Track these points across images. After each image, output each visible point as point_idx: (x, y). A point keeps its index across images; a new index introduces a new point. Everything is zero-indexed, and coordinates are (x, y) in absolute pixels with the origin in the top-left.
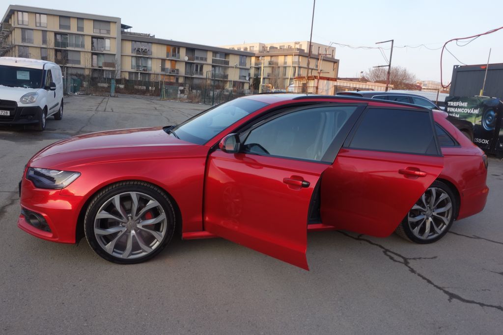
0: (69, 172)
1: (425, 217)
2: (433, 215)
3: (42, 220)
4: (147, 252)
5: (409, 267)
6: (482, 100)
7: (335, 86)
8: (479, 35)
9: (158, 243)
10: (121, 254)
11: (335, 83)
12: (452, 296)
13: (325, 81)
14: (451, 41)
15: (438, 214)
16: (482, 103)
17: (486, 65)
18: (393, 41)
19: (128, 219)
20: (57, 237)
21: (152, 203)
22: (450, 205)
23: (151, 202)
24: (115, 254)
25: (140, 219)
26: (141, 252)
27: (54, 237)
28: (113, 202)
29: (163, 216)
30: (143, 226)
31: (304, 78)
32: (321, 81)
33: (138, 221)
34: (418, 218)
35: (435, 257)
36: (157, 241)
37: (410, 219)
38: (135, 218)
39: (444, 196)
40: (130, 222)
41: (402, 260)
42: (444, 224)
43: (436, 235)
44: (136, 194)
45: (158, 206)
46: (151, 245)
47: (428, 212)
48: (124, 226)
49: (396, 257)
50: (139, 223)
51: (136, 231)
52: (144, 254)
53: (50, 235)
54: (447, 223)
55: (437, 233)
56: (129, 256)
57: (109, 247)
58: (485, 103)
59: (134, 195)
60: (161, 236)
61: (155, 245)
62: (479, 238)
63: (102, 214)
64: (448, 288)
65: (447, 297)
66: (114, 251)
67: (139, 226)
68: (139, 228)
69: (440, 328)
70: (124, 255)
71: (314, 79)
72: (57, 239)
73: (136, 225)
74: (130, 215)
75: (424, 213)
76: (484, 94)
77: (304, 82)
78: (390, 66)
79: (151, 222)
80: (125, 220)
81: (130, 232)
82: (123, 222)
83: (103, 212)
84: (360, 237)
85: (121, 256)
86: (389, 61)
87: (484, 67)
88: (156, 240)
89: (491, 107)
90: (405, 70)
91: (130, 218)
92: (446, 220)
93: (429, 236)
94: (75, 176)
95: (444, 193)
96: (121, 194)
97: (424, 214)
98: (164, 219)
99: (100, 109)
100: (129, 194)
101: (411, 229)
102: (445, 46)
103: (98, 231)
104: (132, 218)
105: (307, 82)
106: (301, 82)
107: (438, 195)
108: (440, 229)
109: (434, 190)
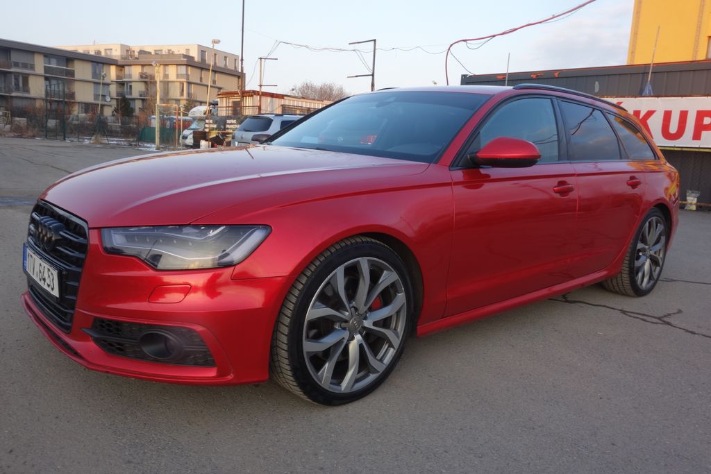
1: (645, 258)
2: (651, 255)
7: (282, 105)
8: (494, 36)
11: (283, 102)
13: (269, 99)
14: (457, 42)
15: (655, 253)
17: (505, 74)
18: (375, 40)
22: (663, 239)
31: (236, 93)
32: (264, 99)
34: (641, 261)
35: (680, 311)
41: (658, 321)
43: (652, 283)
47: (648, 252)
54: (661, 263)
55: (654, 279)
71: (252, 96)
75: (644, 253)
77: (235, 100)
78: (373, 75)
84: (569, 300)
86: (372, 69)
87: (501, 77)
93: (647, 285)
96: (346, 263)
97: (644, 255)
98: (403, 305)
102: (449, 49)
105: (242, 100)
106: (231, 101)
107: (656, 227)
108: (654, 273)
109: (654, 220)
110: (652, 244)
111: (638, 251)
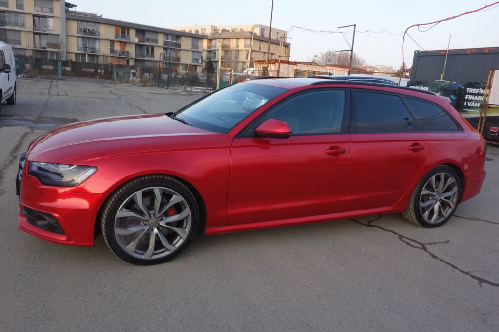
0: (83, 167)
1: (434, 201)
2: (440, 199)
3: (52, 221)
4: (169, 251)
5: (429, 253)
6: (443, 84)
7: (295, 70)
8: (440, 22)
9: (181, 241)
10: (143, 254)
11: (296, 67)
12: (481, 281)
13: (286, 65)
14: (412, 26)
15: (445, 198)
16: (443, 87)
17: (446, 50)
18: (355, 25)
19: (150, 217)
20: (72, 240)
21: (176, 198)
22: (455, 189)
23: (174, 197)
24: (137, 256)
25: (163, 216)
26: (164, 252)
27: (69, 239)
28: (134, 198)
29: (187, 212)
30: (167, 224)
31: (265, 61)
32: (282, 65)
33: (161, 218)
34: (428, 203)
35: (448, 241)
36: (181, 238)
37: (422, 205)
38: (158, 215)
39: (451, 180)
40: (153, 220)
41: (419, 246)
42: (450, 207)
43: (442, 219)
44: (160, 189)
45: (181, 202)
46: (174, 243)
47: (437, 197)
48: (146, 225)
49: (412, 243)
50: (161, 220)
51: (158, 229)
52: (167, 253)
53: (64, 238)
54: (453, 206)
55: (445, 217)
56: (151, 256)
57: (130, 248)
58: (445, 87)
59: (157, 190)
60: (185, 233)
61: (179, 242)
63: (123, 213)
64: (473, 272)
65: (477, 282)
66: (135, 252)
67: (162, 223)
68: (161, 226)
69: (484, 315)
70: (146, 256)
71: (274, 63)
72: (72, 242)
73: (159, 222)
74: (153, 212)
75: (433, 197)
76: (444, 79)
77: (264, 66)
78: (352, 50)
79: (174, 218)
80: (147, 217)
81: (152, 230)
82: (144, 220)
83: (125, 209)
84: (371, 224)
85: (143, 257)
86: (351, 45)
87: (444, 53)
88: (179, 237)
89: (451, 91)
91: (152, 215)
92: (452, 204)
93: (436, 220)
94: (91, 171)
95: (451, 177)
96: (143, 190)
97: (433, 199)
98: (188, 215)
99: (52, 92)
100: (152, 189)
101: (422, 214)
102: (406, 31)
103: (118, 231)
104: (154, 215)
105: (268, 66)
106: (262, 66)
107: (446, 180)
108: (446, 213)
109: (442, 174)
110: (441, 192)
111: (423, 195)
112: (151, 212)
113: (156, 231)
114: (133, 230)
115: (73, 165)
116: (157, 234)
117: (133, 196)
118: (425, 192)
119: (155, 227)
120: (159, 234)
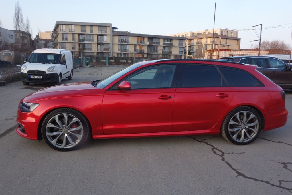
0: (35, 104)
1: (240, 129)
2: (246, 128)
3: (23, 128)
5: (223, 158)
7: (230, 54)
9: (79, 141)
10: (60, 146)
15: (249, 127)
18: (262, 24)
19: (63, 128)
22: (257, 122)
23: (74, 119)
24: (57, 146)
25: (70, 128)
27: (28, 136)
29: (81, 126)
30: (71, 132)
31: (211, 50)
32: (221, 52)
33: (68, 129)
34: (235, 129)
35: (243, 153)
37: (230, 130)
38: (67, 127)
39: (252, 116)
40: (65, 129)
41: (221, 154)
42: (254, 133)
43: (248, 140)
44: (66, 114)
45: (78, 121)
46: (76, 142)
47: (243, 126)
48: (61, 131)
49: (218, 152)
51: (67, 134)
52: (72, 146)
53: (26, 135)
54: (256, 133)
55: (250, 139)
56: (64, 147)
57: (54, 142)
59: (65, 115)
60: (81, 137)
61: (78, 142)
62: (282, 143)
63: (50, 125)
65: (236, 174)
66: (56, 144)
67: (69, 132)
70: (62, 146)
71: (216, 51)
72: (29, 138)
73: (67, 131)
74: (64, 126)
75: (240, 126)
77: (210, 53)
78: (260, 40)
79: (75, 129)
81: (64, 134)
82: (61, 129)
83: (50, 124)
86: (260, 37)
88: (78, 139)
90: (283, 42)
91: (64, 127)
92: (256, 131)
93: (244, 140)
94: (37, 105)
95: (252, 114)
96: (59, 115)
98: (82, 128)
99: (95, 74)
100: (63, 115)
101: (231, 136)
103: (48, 134)
104: (65, 127)
106: (209, 53)
107: (248, 116)
108: (252, 137)
109: (245, 112)
110: (245, 123)
111: (231, 125)
112: (63, 126)
113: (66, 135)
114: (55, 133)
115: (31, 103)
116: (66, 137)
117: (54, 118)
118: (231, 122)
119: (66, 133)
120: (67, 137)
